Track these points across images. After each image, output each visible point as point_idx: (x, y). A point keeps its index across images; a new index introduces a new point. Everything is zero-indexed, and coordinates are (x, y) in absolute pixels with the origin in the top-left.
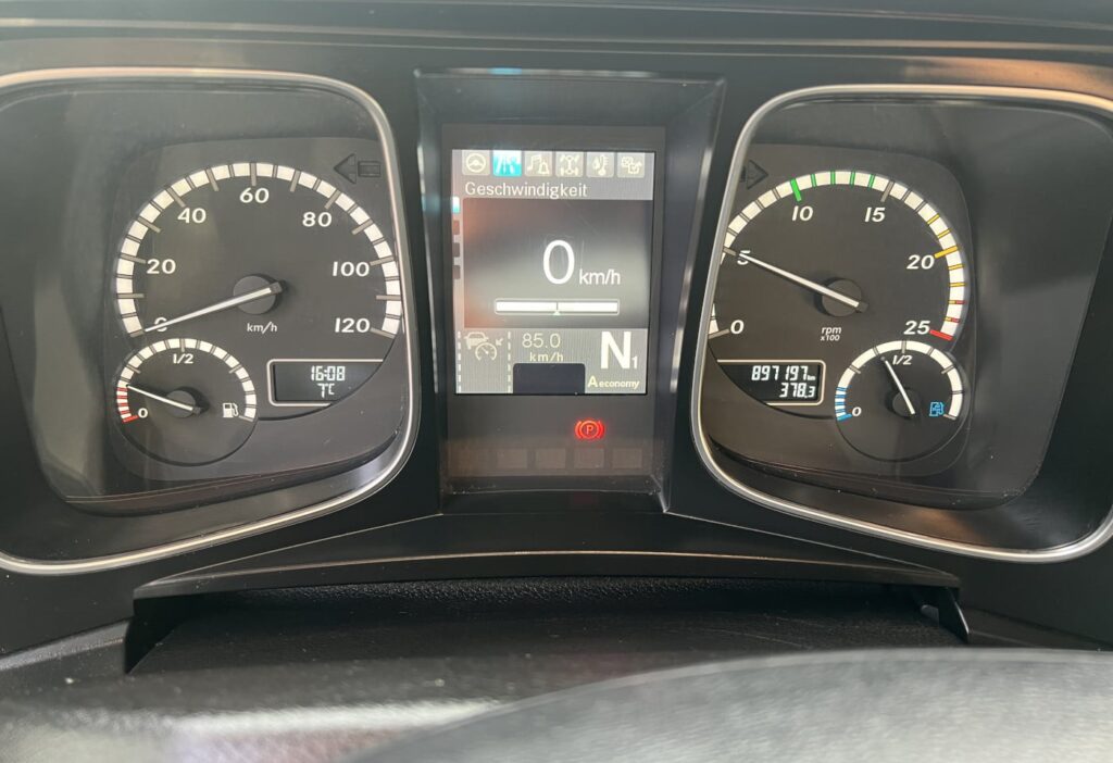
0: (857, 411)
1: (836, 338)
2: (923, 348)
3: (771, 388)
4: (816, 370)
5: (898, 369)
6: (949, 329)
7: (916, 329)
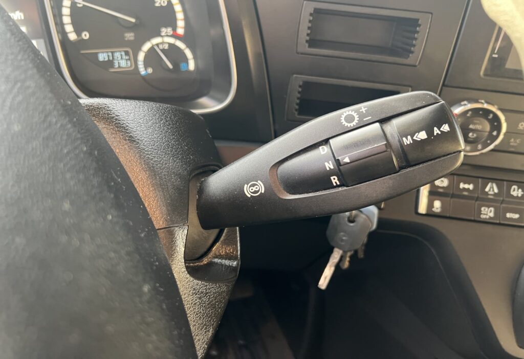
0: (150, 70)
1: (132, 38)
2: (172, 40)
3: (110, 63)
4: (127, 53)
5: (163, 51)
6: (181, 31)
7: (166, 32)
